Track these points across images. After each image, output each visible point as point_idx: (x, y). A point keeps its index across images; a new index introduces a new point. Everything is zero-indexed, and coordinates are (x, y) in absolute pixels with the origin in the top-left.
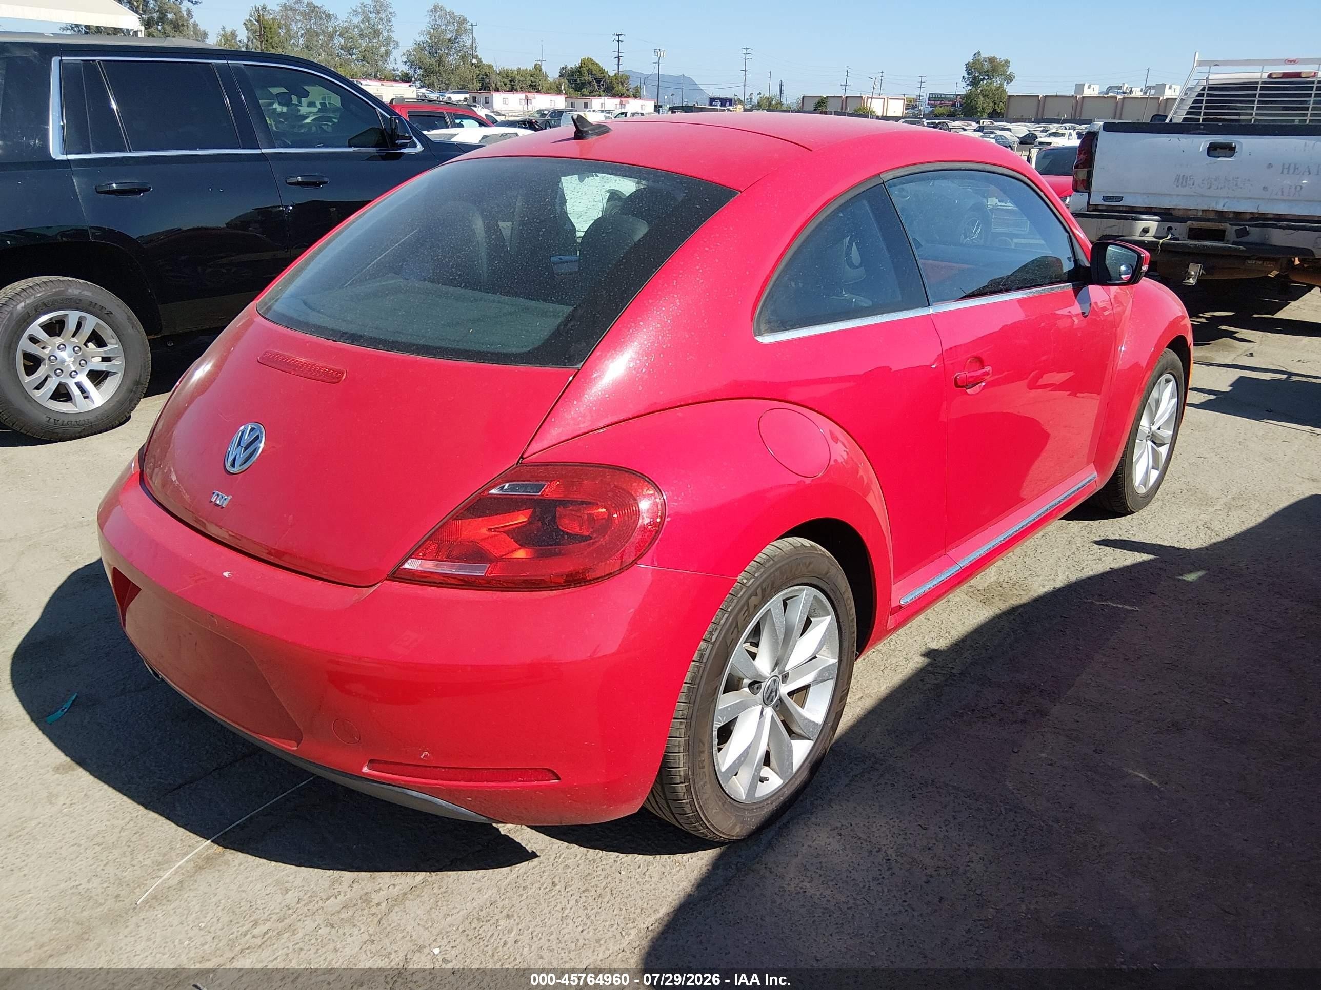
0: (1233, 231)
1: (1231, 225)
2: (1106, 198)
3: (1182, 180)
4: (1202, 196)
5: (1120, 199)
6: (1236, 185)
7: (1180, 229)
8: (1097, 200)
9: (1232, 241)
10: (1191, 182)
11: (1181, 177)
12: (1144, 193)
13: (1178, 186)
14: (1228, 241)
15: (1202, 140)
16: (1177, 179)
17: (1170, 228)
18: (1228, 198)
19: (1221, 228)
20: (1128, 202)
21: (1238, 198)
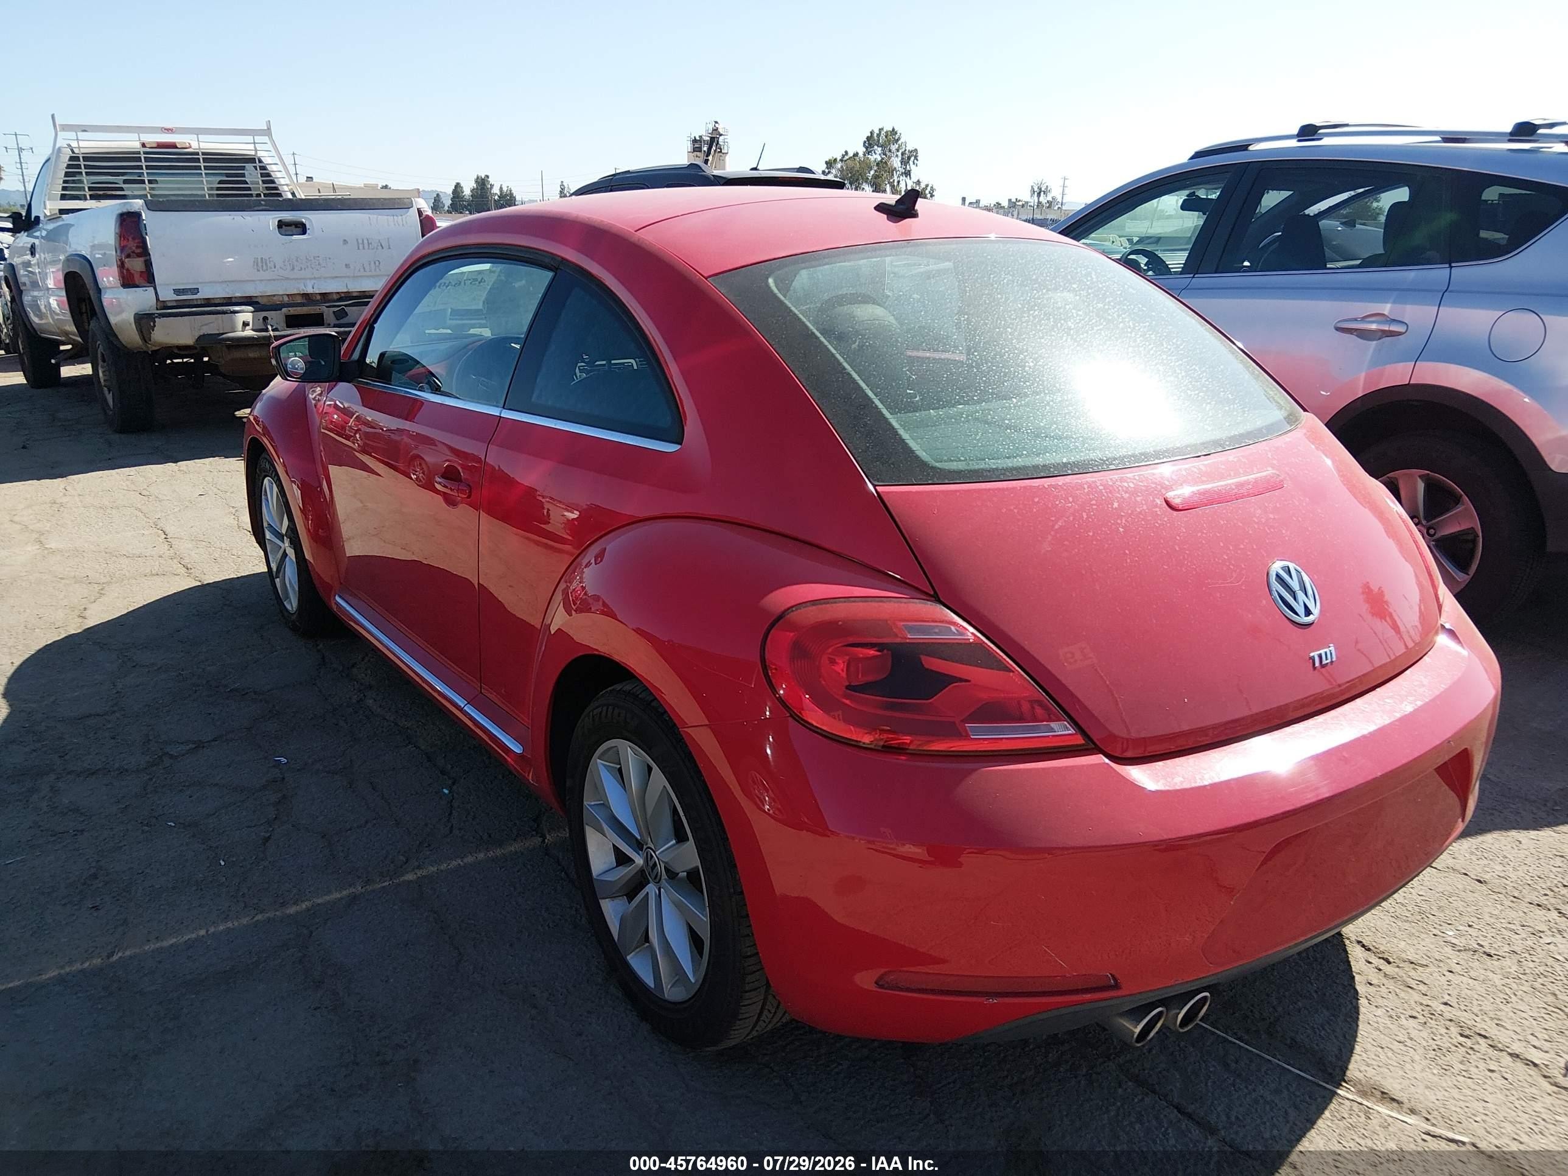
0: (331, 312)
1: (327, 307)
2: (177, 292)
3: (261, 264)
4: (287, 279)
5: (196, 291)
6: (319, 264)
7: (276, 318)
8: (167, 295)
9: (332, 325)
10: (272, 265)
11: (259, 260)
12: (222, 282)
13: (258, 271)
14: (329, 325)
15: (271, 217)
16: (256, 263)
17: (265, 319)
18: (315, 278)
19: (318, 311)
20: (205, 293)
21: (325, 278)
